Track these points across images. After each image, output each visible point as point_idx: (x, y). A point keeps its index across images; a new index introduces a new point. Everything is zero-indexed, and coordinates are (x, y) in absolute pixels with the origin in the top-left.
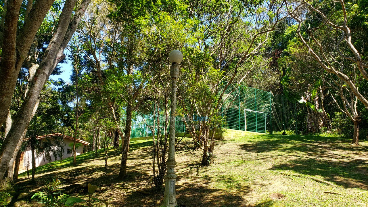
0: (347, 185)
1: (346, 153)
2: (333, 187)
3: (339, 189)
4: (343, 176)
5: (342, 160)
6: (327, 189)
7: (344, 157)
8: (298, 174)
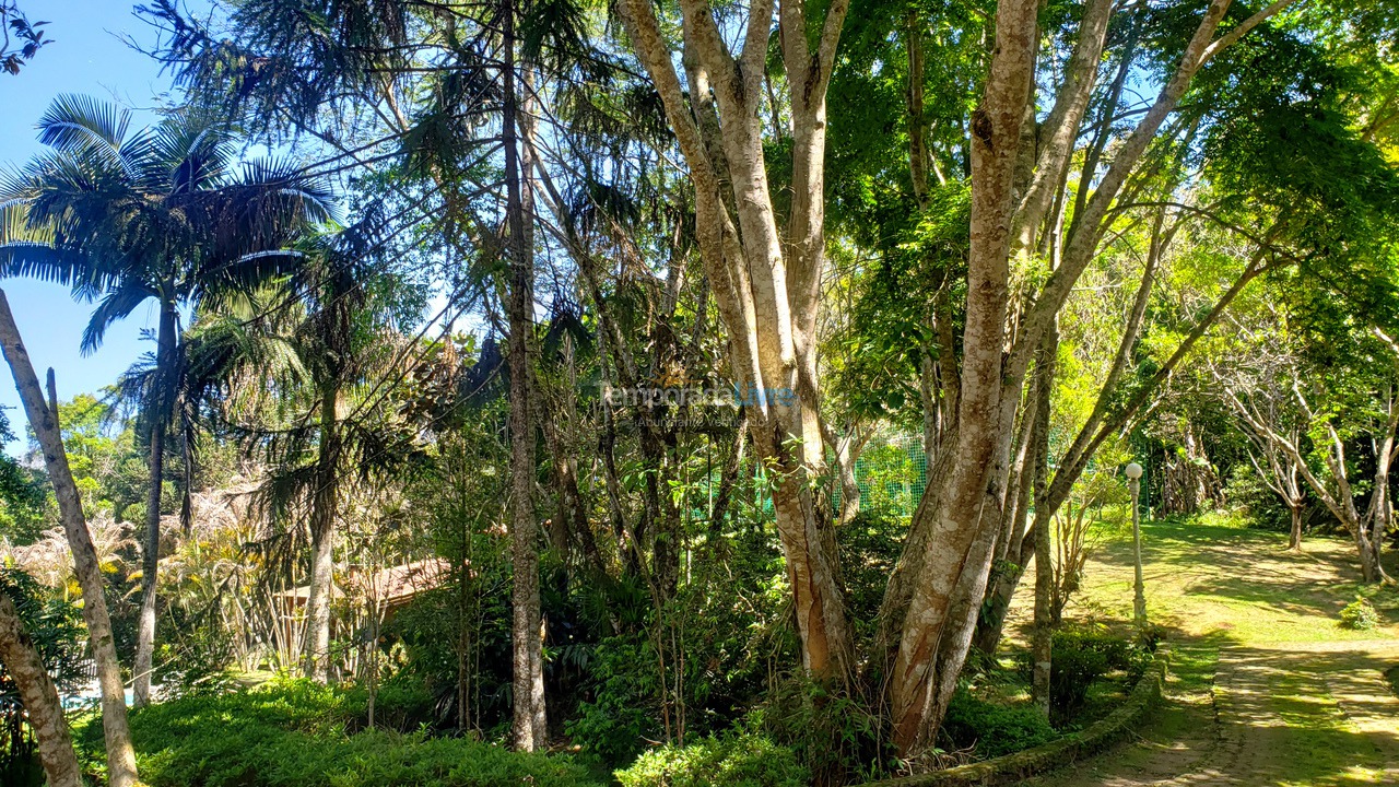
0: (1302, 613)
1: (1284, 567)
2: (1285, 615)
3: (1294, 617)
4: (1294, 602)
5: (1281, 579)
6: (1278, 617)
7: (1284, 575)
8: (1233, 600)
